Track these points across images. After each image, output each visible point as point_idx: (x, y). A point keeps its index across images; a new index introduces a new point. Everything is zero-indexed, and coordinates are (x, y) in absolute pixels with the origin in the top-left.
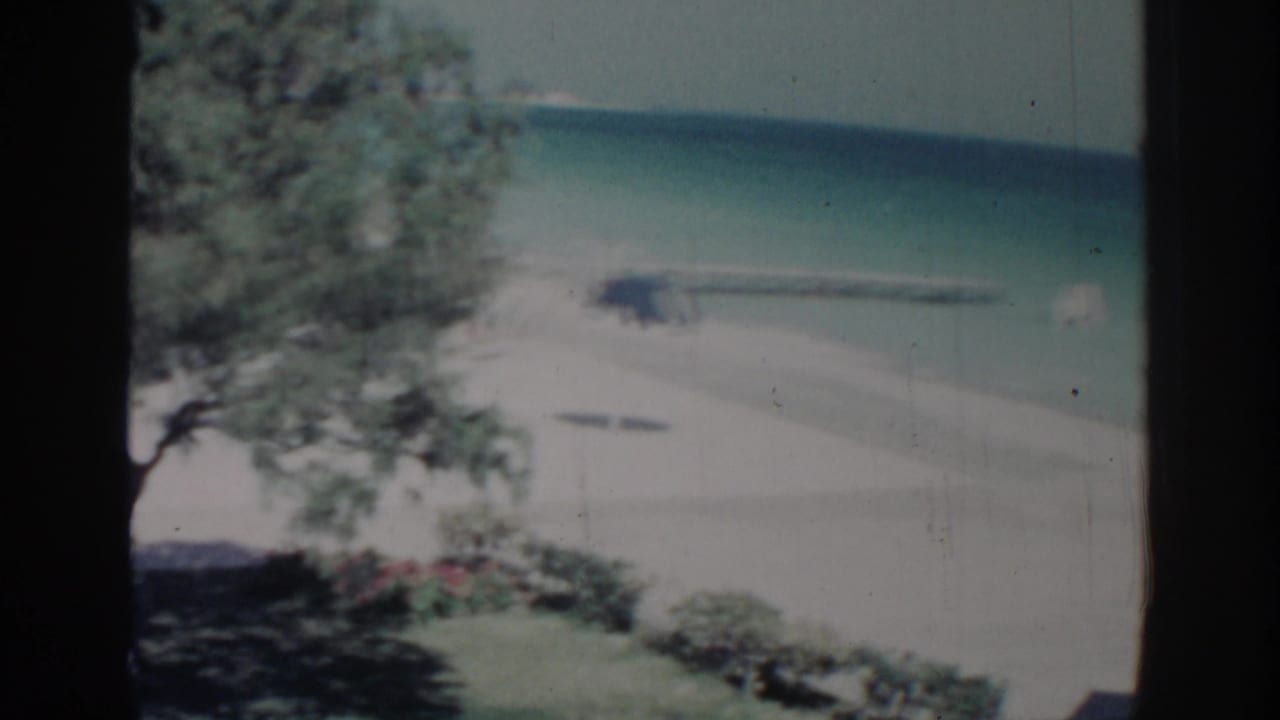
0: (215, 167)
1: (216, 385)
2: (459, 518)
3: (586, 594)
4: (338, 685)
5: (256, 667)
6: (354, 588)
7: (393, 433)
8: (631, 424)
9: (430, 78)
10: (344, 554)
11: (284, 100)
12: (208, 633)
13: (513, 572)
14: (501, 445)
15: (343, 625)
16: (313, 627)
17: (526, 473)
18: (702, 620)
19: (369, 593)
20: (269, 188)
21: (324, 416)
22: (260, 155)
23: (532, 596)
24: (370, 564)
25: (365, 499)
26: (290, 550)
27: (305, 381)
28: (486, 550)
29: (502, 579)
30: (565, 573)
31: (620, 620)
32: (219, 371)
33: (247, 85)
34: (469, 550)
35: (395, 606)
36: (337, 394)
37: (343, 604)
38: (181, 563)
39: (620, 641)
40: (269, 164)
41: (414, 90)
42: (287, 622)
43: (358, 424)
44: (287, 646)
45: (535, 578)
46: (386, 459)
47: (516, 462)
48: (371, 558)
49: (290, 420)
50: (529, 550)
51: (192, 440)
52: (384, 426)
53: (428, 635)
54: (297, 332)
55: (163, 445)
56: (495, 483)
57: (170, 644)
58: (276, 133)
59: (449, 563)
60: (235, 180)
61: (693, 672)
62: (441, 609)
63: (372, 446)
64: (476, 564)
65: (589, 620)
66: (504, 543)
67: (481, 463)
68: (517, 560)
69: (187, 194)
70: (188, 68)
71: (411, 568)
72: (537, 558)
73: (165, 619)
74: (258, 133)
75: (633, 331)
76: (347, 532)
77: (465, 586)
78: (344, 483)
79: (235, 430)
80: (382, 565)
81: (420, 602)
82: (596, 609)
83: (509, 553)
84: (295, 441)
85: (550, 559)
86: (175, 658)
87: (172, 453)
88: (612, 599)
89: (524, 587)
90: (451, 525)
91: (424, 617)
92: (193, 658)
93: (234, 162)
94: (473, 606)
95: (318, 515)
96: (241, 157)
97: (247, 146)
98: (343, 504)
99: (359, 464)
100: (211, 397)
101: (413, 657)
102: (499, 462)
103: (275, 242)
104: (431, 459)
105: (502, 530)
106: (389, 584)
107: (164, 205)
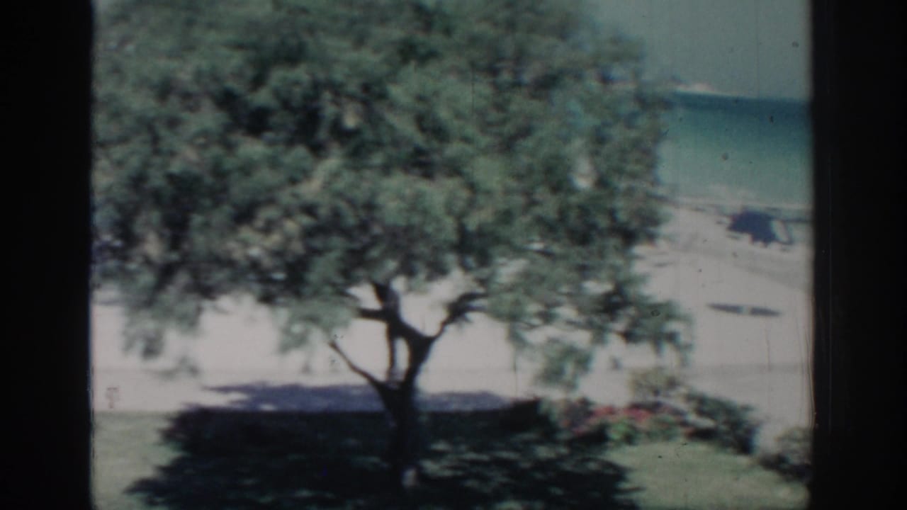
0: (471, 130)
1: (483, 282)
2: (645, 375)
3: (723, 428)
4: (557, 491)
5: (505, 480)
6: (573, 424)
7: (605, 317)
8: (757, 312)
9: (617, 71)
10: (567, 401)
11: (517, 84)
12: (471, 456)
13: (677, 412)
14: (672, 326)
15: (564, 450)
16: (543, 452)
17: (689, 347)
18: (795, 446)
19: (584, 428)
20: (507, 146)
21: (558, 304)
22: (503, 122)
23: (689, 430)
24: (583, 408)
25: (583, 362)
26: (531, 398)
27: (542, 279)
28: (661, 399)
29: (671, 418)
30: (710, 415)
31: (743, 445)
32: (485, 272)
33: (493, 71)
34: (651, 398)
35: (599, 438)
36: (565, 289)
37: (564, 436)
38: (454, 407)
39: (743, 460)
40: (508, 129)
41: (605, 80)
42: (525, 448)
43: (581, 310)
44: (526, 465)
45: (692, 418)
46: (599, 334)
47: (683, 339)
48: (585, 403)
49: (533, 307)
50: (690, 398)
51: (467, 320)
52: (597, 312)
53: (620, 456)
54: (537, 246)
55: (445, 324)
56: (668, 351)
57: (445, 463)
58: (513, 107)
59: (635, 407)
60: (484, 141)
61: (788, 481)
62: (629, 439)
63: (589, 326)
64: (654, 408)
65: (725, 445)
66: (673, 393)
67: (661, 338)
68: (681, 405)
69: (454, 149)
70: (450, 61)
71: (611, 411)
72: (693, 404)
73: (441, 446)
74: (500, 107)
75: (758, 248)
76: (571, 386)
77: (645, 423)
78: (570, 352)
79: (496, 315)
80: (592, 408)
81: (614, 435)
82: (730, 438)
83: (675, 401)
84: (536, 321)
85: (703, 405)
86: (448, 473)
87: (451, 328)
88: (740, 432)
89: (684, 424)
90: (640, 381)
91: (618, 444)
92: (460, 473)
93: (485, 126)
94: (651, 436)
95: (552, 375)
96: (490, 124)
97: (494, 116)
98: (569, 368)
99: (581, 338)
100: (481, 290)
101: (610, 472)
102: (672, 337)
103: (513, 184)
104: (629, 336)
105: (672, 383)
106: (594, 421)
107: (436, 158)
